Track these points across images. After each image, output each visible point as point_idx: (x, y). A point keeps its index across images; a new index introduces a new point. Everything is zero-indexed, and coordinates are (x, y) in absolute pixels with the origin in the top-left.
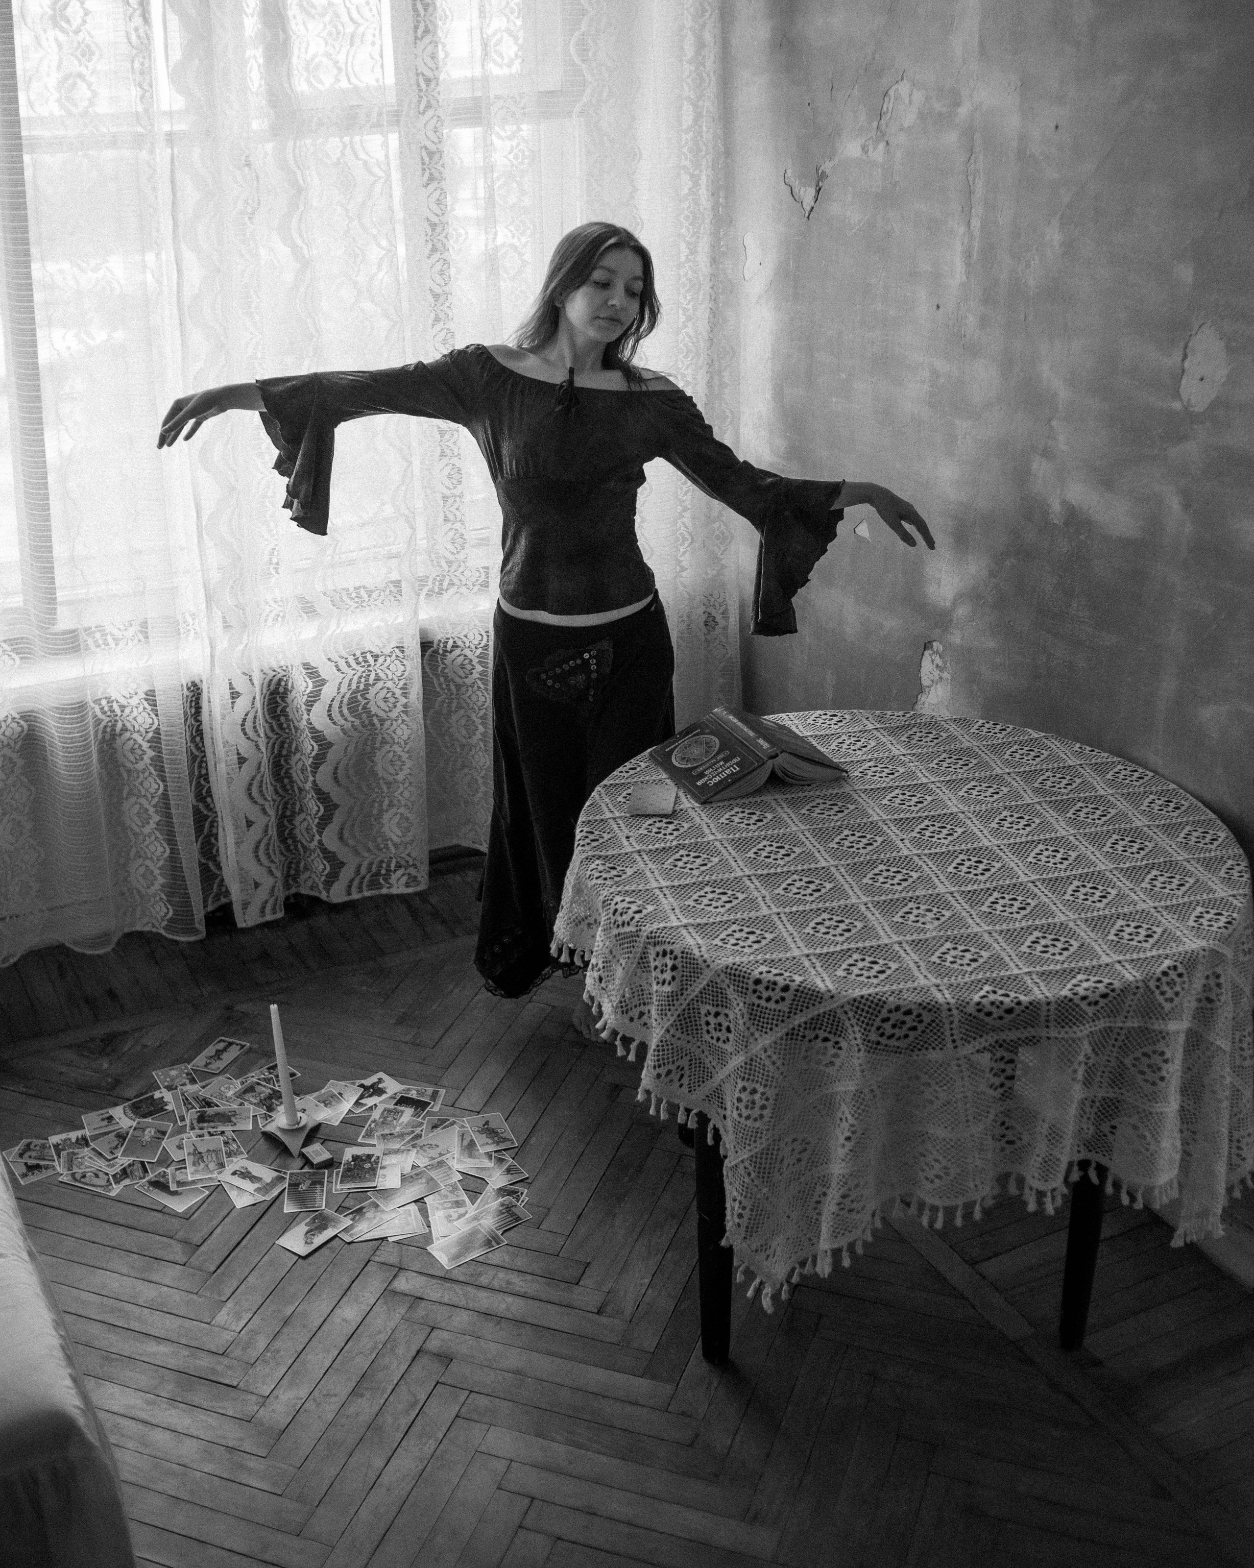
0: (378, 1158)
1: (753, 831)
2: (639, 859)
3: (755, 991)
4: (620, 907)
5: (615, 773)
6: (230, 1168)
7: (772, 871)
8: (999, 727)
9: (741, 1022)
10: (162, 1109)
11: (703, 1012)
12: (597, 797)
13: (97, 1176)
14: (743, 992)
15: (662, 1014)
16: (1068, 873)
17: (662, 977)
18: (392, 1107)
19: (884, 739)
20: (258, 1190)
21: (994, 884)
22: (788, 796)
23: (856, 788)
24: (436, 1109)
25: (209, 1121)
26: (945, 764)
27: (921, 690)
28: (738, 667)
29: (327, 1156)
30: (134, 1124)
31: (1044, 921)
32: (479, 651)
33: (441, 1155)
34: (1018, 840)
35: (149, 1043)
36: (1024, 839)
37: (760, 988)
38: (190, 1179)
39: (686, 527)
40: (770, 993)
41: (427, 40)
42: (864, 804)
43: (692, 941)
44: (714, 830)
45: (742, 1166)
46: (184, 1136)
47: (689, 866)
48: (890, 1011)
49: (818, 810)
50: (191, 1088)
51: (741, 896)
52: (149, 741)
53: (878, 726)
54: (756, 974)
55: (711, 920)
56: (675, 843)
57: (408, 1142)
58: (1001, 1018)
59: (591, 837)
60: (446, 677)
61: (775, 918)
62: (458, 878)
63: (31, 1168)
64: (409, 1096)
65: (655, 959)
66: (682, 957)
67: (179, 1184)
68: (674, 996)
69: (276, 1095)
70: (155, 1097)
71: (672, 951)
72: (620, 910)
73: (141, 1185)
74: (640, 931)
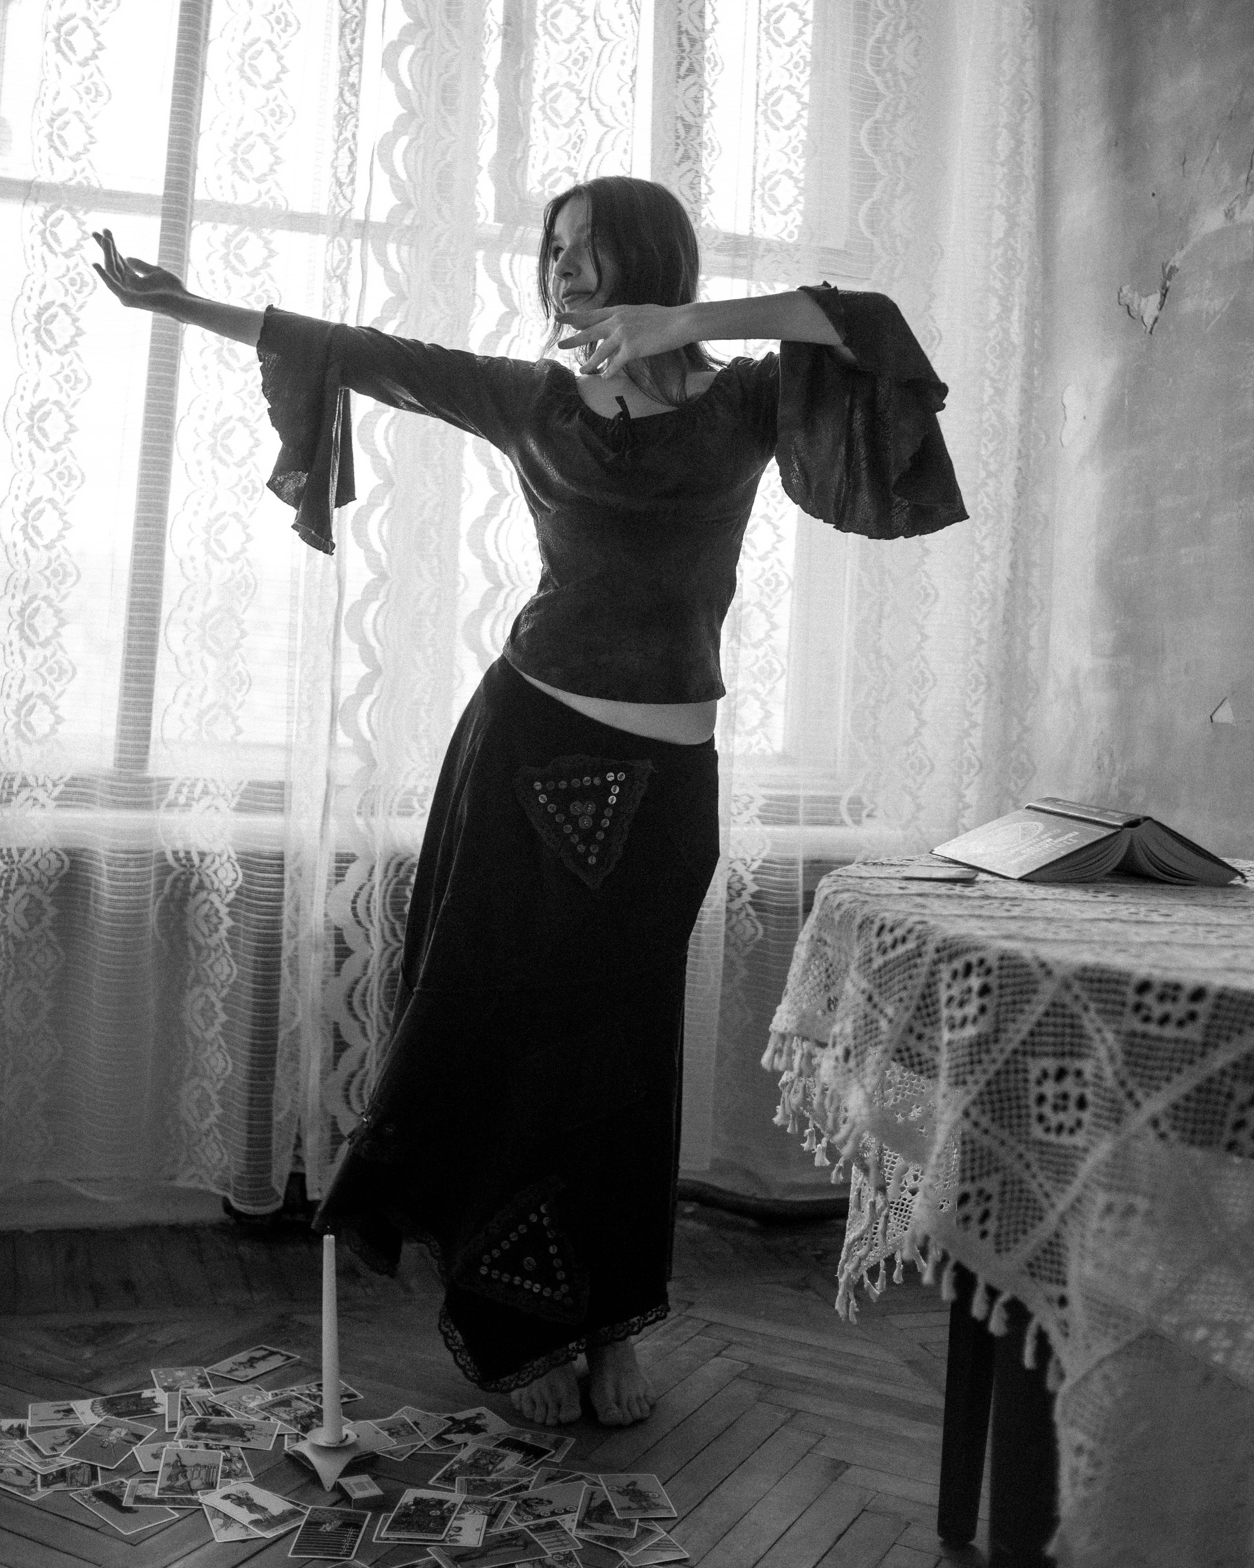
0: (453, 1507)
3: (1138, 1007)
4: (889, 920)
6: (220, 1491)
9: (1108, 1071)
10: (148, 1411)
11: (1034, 1073)
14: (1114, 1011)
15: (958, 1082)
18: (491, 1448)
20: (255, 1523)
24: (558, 1459)
25: (209, 1431)
29: (375, 1491)
30: (99, 1421)
33: (553, 1513)
35: (159, 1340)
37: (1149, 999)
38: (156, 1495)
40: (1168, 1007)
41: (690, 80)
45: (1097, 1376)
46: (168, 1445)
47: (1004, 908)
50: (199, 1392)
52: (229, 905)
54: (1141, 974)
55: (1049, 938)
56: (979, 895)
57: (507, 1493)
64: (520, 1439)
65: (949, 986)
66: (1001, 968)
67: (139, 1499)
68: (982, 1043)
69: (318, 1414)
70: (143, 1396)
71: (982, 962)
72: (889, 924)
73: (80, 1493)
74: (924, 943)
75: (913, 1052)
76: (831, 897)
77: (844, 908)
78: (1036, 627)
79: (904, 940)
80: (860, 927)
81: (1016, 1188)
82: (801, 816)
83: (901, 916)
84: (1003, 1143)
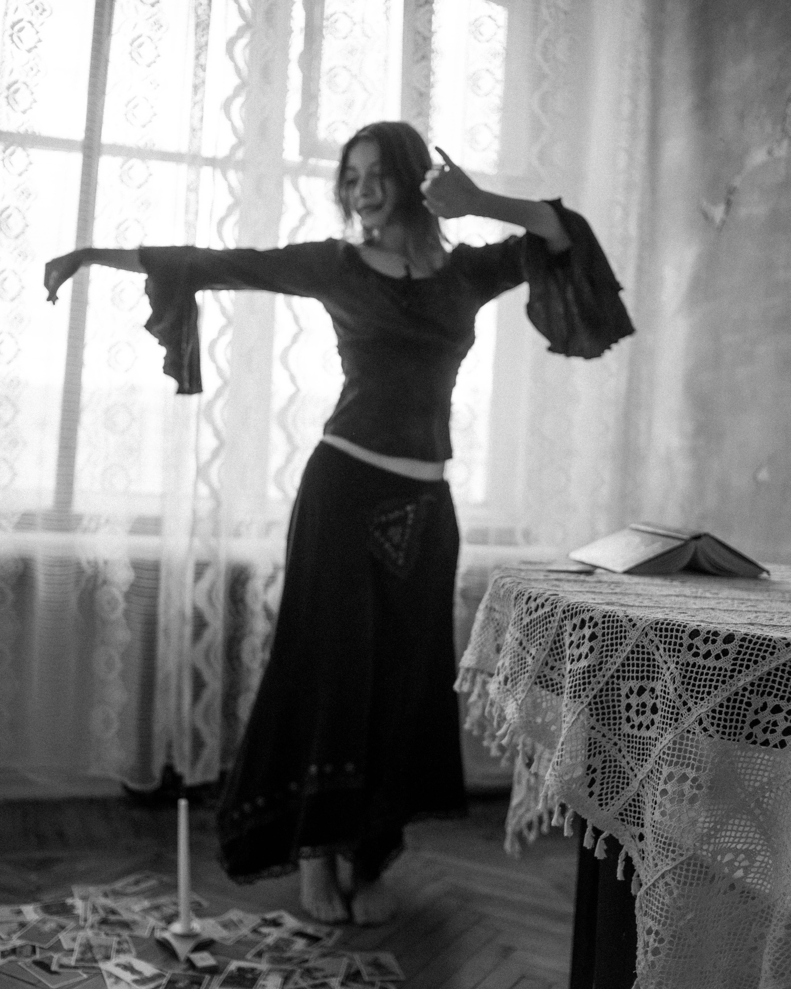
0: (260, 973)
3: (690, 647)
6: (114, 962)
9: (671, 689)
10: (70, 912)
11: (624, 690)
15: (575, 696)
17: (576, 652)
18: (287, 936)
20: (135, 981)
24: (328, 944)
25: (108, 925)
29: (212, 963)
30: (38, 918)
35: (79, 868)
37: (698, 641)
38: (73, 964)
40: (710, 646)
45: (661, 884)
46: (81, 932)
50: (102, 901)
52: (124, 594)
57: (295, 964)
64: (306, 932)
65: (571, 635)
66: (604, 622)
67: (62, 966)
68: (590, 671)
69: (176, 914)
70: (67, 903)
71: (591, 619)
72: (534, 596)
73: (24, 962)
74: (556, 607)
75: (548, 678)
76: (499, 581)
77: (506, 587)
79: (543, 606)
80: (516, 598)
81: (613, 764)
82: (491, 540)
83: (541, 591)
84: (604, 736)
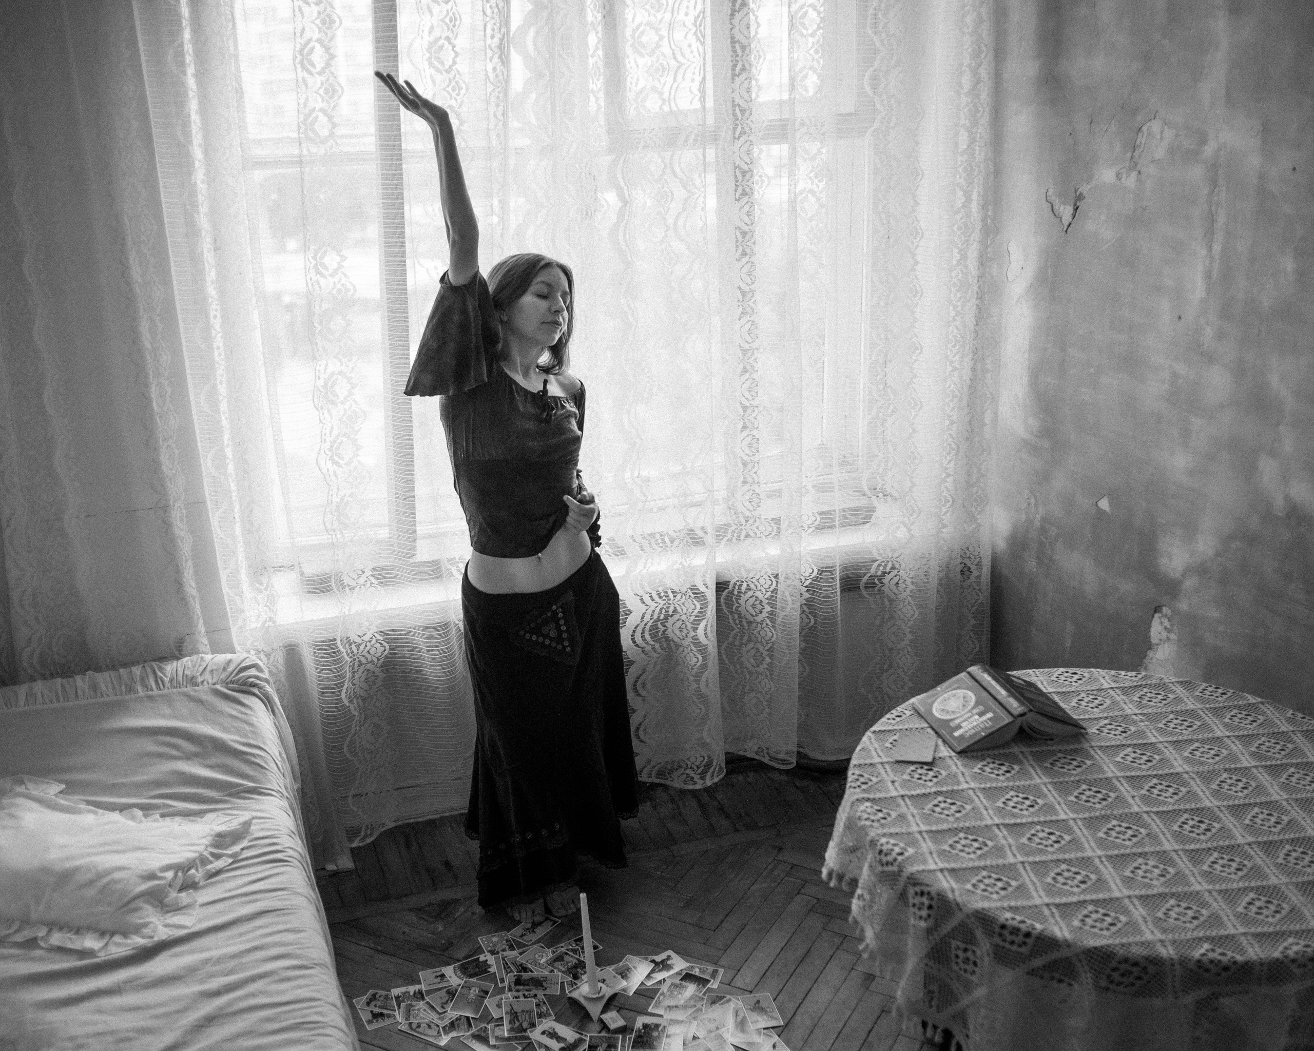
0: (665, 1027)
1: (1002, 781)
2: (902, 803)
3: (1000, 935)
4: (885, 848)
5: (884, 719)
6: (539, 1029)
7: (1018, 821)
8: (1220, 691)
10: (486, 971)
12: (868, 743)
13: (429, 1027)
14: (989, 933)
15: (918, 943)
16: (1281, 837)
17: (919, 913)
18: (677, 981)
19: (1118, 698)
20: (562, 1049)
21: (1215, 844)
22: (1034, 749)
23: (1093, 744)
24: (715, 986)
25: (524, 985)
26: (1172, 725)
27: (1150, 647)
28: (988, 611)
29: (621, 1023)
31: (1259, 883)
32: (769, 594)
33: (718, 1028)
34: (1237, 802)
36: (1242, 801)
37: (1005, 932)
38: (506, 1035)
39: (949, 491)
40: (1014, 938)
42: (1100, 761)
43: (946, 884)
44: (968, 779)
46: (503, 996)
47: (946, 812)
48: (1120, 962)
49: (1059, 764)
50: (510, 954)
51: (990, 844)
53: (1114, 685)
54: (1002, 920)
55: (964, 866)
56: (934, 790)
57: (690, 1015)
58: (1219, 975)
59: (862, 780)
60: (739, 614)
61: (1020, 866)
62: (741, 778)
63: (376, 1016)
64: (693, 973)
65: (914, 896)
66: (938, 899)
68: (930, 928)
69: (581, 965)
70: (481, 960)
71: (929, 892)
72: (885, 851)
74: (901, 871)
78: (989, 411)
79: (891, 864)
81: (946, 988)
82: (837, 523)
84: (940, 971)
